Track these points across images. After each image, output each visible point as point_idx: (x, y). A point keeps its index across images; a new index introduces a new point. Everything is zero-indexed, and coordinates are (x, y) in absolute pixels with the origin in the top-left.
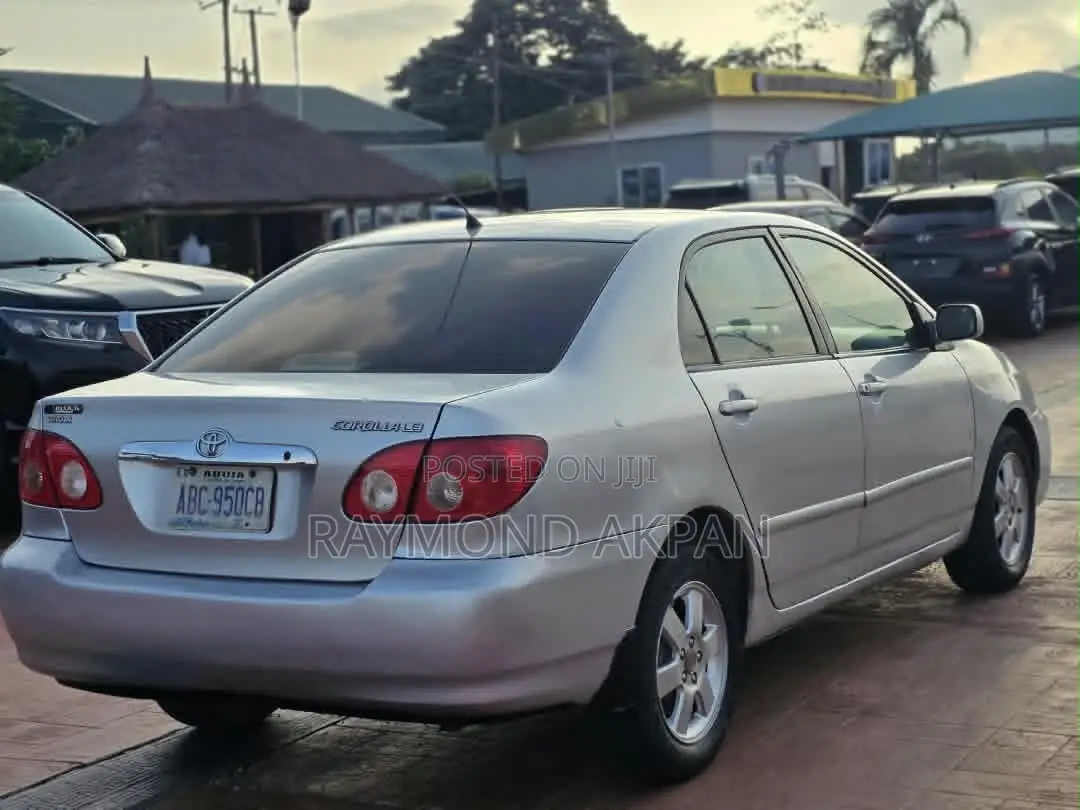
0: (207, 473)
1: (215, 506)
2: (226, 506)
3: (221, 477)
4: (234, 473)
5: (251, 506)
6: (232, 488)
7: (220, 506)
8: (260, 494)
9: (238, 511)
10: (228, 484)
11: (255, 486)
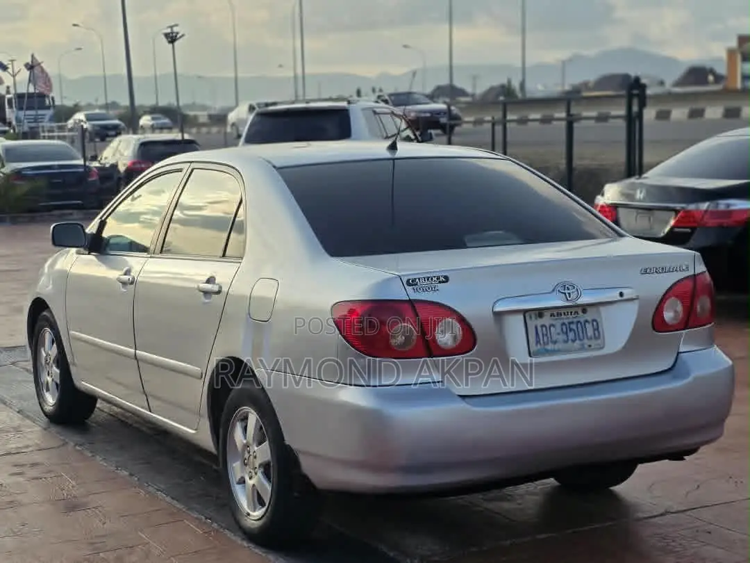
0: (552, 315)
1: (562, 337)
2: (571, 335)
3: (563, 316)
4: (571, 312)
5: (590, 332)
6: (572, 323)
7: (567, 336)
8: (595, 323)
9: (581, 337)
10: (570, 320)
11: (589, 319)
